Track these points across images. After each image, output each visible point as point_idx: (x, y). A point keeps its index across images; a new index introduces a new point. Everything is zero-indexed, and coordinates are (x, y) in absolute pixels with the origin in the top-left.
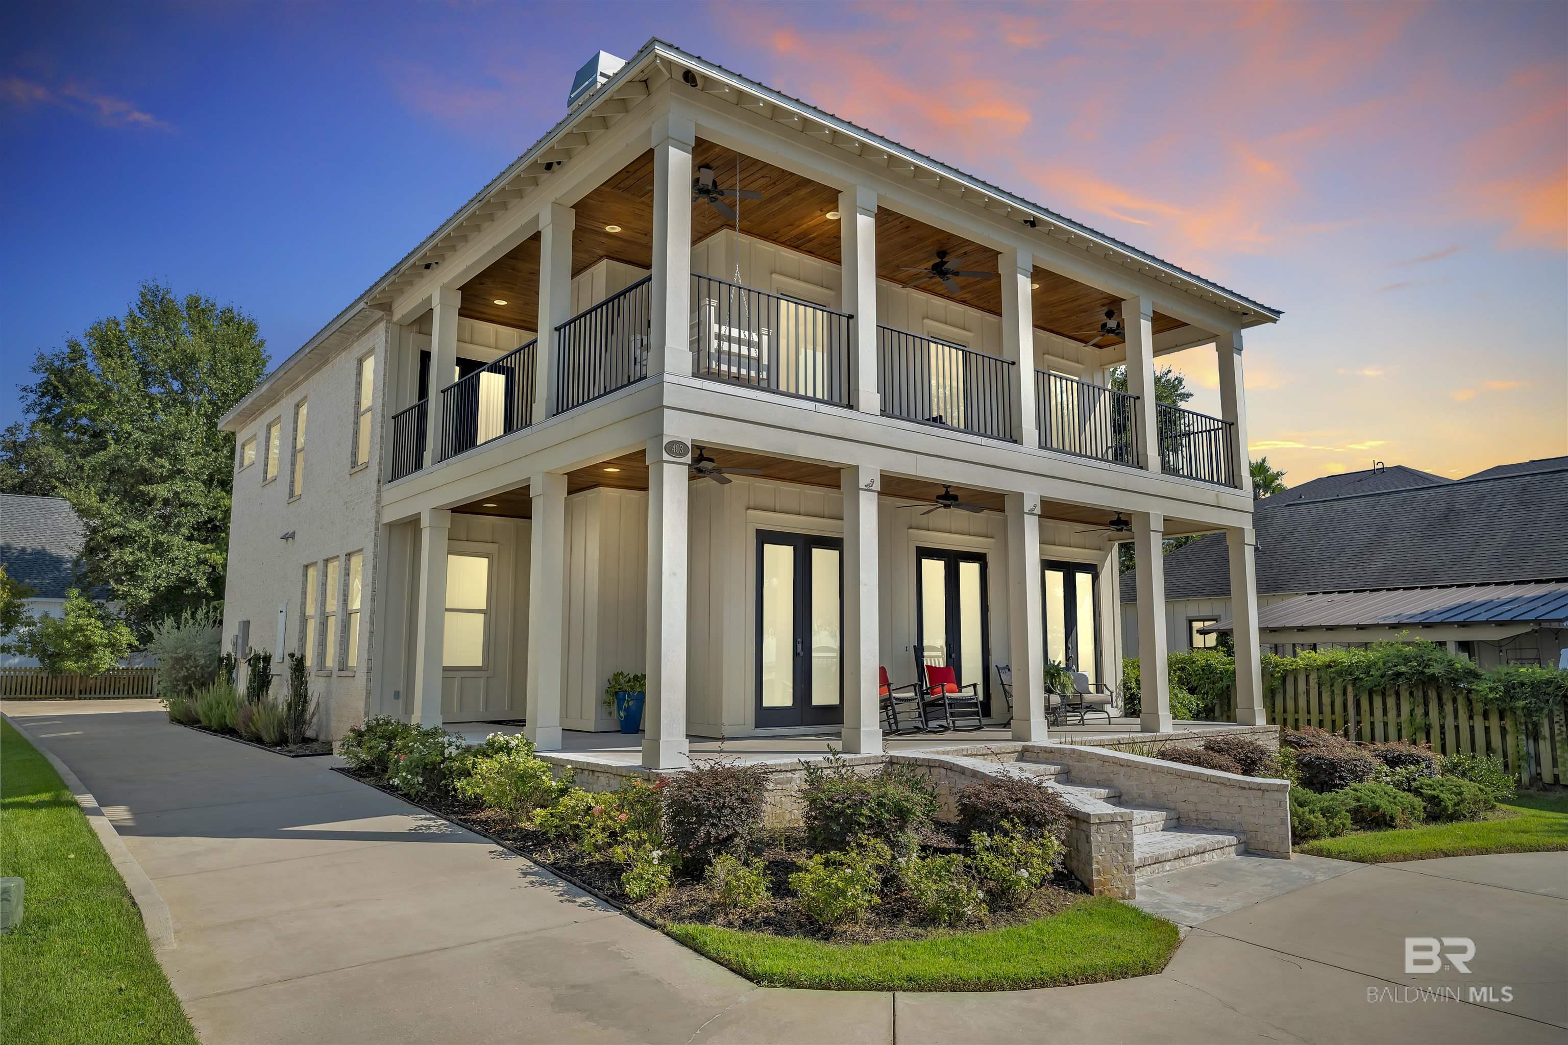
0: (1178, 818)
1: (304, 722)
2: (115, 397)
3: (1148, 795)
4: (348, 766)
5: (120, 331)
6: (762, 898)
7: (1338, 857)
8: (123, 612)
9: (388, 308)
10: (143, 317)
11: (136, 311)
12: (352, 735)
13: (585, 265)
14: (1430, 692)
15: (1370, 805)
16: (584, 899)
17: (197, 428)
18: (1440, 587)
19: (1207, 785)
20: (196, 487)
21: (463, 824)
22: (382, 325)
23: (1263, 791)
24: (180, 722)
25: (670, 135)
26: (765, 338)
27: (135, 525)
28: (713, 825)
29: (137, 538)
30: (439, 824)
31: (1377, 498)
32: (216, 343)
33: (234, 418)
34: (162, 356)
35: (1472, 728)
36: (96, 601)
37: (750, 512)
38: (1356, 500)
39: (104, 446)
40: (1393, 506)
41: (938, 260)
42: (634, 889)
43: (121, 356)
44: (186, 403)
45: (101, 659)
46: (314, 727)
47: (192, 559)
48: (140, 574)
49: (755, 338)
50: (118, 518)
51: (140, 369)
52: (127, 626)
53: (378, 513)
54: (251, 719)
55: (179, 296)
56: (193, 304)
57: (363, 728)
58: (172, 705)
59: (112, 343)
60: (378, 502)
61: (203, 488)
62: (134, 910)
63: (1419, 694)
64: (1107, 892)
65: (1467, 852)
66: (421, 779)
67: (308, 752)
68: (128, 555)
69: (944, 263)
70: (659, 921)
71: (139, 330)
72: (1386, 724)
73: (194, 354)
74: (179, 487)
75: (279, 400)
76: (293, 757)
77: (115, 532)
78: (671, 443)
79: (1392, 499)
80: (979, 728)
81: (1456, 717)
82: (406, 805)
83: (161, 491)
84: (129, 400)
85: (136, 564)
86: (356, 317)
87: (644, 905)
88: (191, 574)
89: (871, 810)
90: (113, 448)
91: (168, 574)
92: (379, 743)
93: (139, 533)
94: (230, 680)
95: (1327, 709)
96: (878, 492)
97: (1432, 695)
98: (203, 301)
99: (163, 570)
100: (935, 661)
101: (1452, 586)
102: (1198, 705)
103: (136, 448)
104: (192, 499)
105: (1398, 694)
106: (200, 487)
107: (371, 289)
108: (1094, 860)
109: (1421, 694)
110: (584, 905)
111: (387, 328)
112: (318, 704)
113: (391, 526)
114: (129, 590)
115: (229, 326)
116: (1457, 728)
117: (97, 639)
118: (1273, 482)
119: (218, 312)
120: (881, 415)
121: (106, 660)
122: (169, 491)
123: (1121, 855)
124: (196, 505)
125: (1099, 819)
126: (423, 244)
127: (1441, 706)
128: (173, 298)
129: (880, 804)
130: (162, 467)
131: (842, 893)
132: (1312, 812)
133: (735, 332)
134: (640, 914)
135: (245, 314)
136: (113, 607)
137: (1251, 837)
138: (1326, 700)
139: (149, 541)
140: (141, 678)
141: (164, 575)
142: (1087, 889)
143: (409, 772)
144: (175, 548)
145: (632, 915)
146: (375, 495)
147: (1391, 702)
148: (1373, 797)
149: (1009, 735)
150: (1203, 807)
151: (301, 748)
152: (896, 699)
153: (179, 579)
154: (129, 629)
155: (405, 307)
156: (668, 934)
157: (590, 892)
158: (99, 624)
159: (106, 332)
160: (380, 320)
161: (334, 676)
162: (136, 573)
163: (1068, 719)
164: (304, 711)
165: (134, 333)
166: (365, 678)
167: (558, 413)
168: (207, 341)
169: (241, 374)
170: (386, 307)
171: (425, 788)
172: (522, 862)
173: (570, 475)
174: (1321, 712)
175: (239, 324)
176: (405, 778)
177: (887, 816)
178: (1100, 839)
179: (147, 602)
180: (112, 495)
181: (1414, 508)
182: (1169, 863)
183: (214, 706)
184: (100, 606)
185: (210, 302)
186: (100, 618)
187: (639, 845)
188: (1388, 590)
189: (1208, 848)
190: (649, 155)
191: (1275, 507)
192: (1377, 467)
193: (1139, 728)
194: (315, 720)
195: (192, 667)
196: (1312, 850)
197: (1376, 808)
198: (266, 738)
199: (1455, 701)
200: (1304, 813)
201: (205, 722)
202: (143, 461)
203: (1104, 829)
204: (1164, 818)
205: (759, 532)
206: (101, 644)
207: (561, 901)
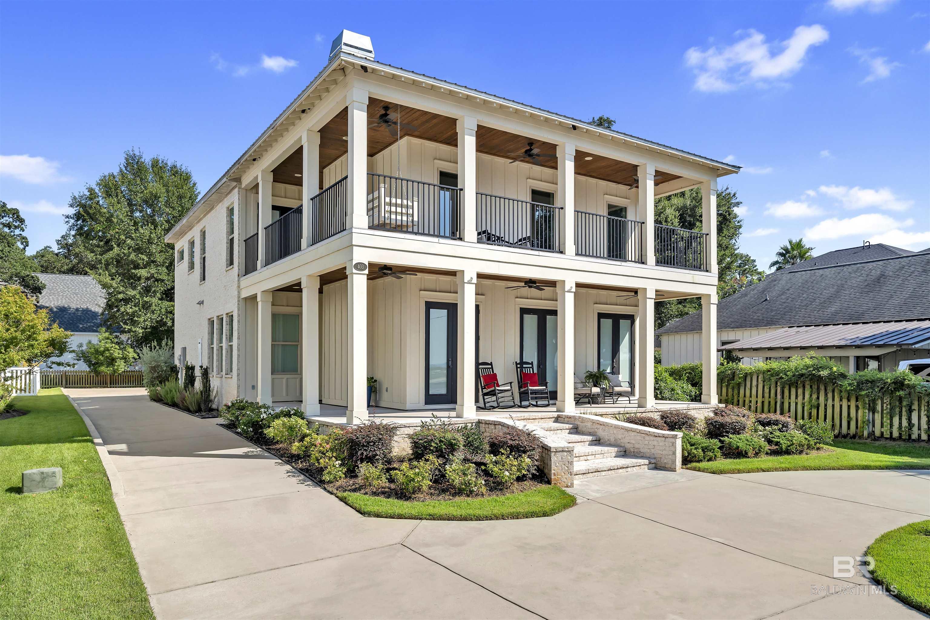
0: (625, 451)
1: (211, 401)
2: (115, 220)
3: (612, 440)
4: (224, 423)
5: (116, 181)
6: (384, 482)
7: (703, 471)
8: (130, 340)
9: (239, 180)
10: (128, 173)
11: (124, 169)
12: (225, 407)
13: (338, 156)
14: (821, 385)
15: (735, 446)
16: (308, 483)
17: (161, 237)
18: (863, 323)
19: (639, 434)
20: (162, 270)
21: (269, 450)
22: (236, 190)
23: (665, 438)
24: (155, 400)
25: (354, 100)
26: (416, 204)
27: (131, 293)
28: (365, 450)
29: (133, 300)
30: (257, 450)
31: (842, 268)
32: (169, 187)
33: (172, 237)
34: (140, 195)
35: (841, 406)
36: (115, 334)
37: (422, 292)
38: (830, 269)
39: (111, 249)
40: (850, 273)
41: (529, 148)
42: (326, 477)
43: (117, 196)
44: (154, 223)
45: (119, 365)
46: (216, 404)
47: (163, 310)
48: (136, 319)
49: (410, 204)
50: (122, 288)
51: (128, 204)
52: (132, 348)
53: (239, 292)
54: (184, 399)
55: (147, 159)
56: (155, 163)
57: (230, 404)
58: (150, 391)
59: (111, 188)
60: (239, 287)
61: (166, 271)
62: (108, 482)
63: (815, 387)
64: (558, 484)
65: (776, 470)
66: (251, 429)
67: (210, 416)
68: (129, 309)
69: (531, 150)
70: (335, 491)
71: (126, 180)
72: (796, 404)
73: (156, 194)
74: (153, 271)
75: (193, 227)
76: (202, 418)
77: (121, 296)
78: (357, 264)
79: (850, 269)
80: (548, 405)
81: (833, 400)
82: (246, 442)
83: (143, 273)
84: (123, 222)
85: (133, 314)
86: (223, 186)
87: (331, 485)
88: (163, 319)
89: (436, 444)
90: (116, 250)
91: (151, 318)
92: (236, 412)
93: (134, 297)
94: (177, 379)
95: (767, 395)
96: (476, 284)
97: (822, 388)
98: (160, 162)
99: (148, 317)
100: (527, 370)
101: (870, 322)
102: (696, 393)
103: (129, 249)
104: (161, 277)
105: (804, 387)
106: (164, 270)
107: (228, 171)
108: (552, 469)
109: (816, 387)
110: (308, 485)
111: (239, 191)
112: (217, 391)
113: (246, 299)
114: (131, 328)
115: (175, 176)
116: (833, 406)
117: (116, 355)
118: (805, 254)
119: (169, 168)
120: (478, 242)
121: (121, 367)
122: (148, 273)
123: (567, 467)
124: (163, 281)
125: (556, 450)
126: (249, 149)
127: (826, 395)
128: (143, 161)
129: (441, 441)
130: (143, 260)
131: (413, 480)
132: (696, 449)
133: (399, 201)
134: (328, 489)
135: (184, 169)
136: (124, 337)
137: (659, 461)
138: (767, 390)
139: (139, 301)
140: (137, 376)
141: (149, 320)
142: (549, 482)
143: (245, 425)
144: (154, 304)
145: (325, 489)
146: (237, 283)
147: (800, 391)
148: (738, 442)
149: (555, 409)
150: (637, 446)
151: (208, 414)
152: (499, 390)
153: (157, 322)
154: (133, 350)
155: (247, 180)
156: (337, 497)
157: (311, 480)
158: (117, 347)
159: (108, 182)
160: (235, 187)
161: (224, 377)
162: (134, 319)
163: (606, 400)
164: (209, 395)
165: (123, 182)
166: (236, 379)
167: (313, 244)
168: (163, 186)
169: (183, 204)
170: (238, 180)
171: (253, 433)
172: (288, 467)
173: (320, 276)
174: (763, 397)
175: (181, 175)
176: (243, 428)
177: (444, 447)
178: (556, 459)
179: (141, 335)
180: (117, 276)
181: (862, 274)
182: (605, 472)
183: (169, 392)
184: (117, 337)
185: (164, 162)
186: (117, 343)
187: (330, 458)
188: (834, 325)
189: (630, 465)
190: (345, 110)
191: (782, 274)
192: (865, 245)
193: (637, 405)
194: (216, 400)
195: (159, 371)
196: (691, 468)
197: (738, 447)
198: (191, 409)
199: (833, 391)
200: (691, 449)
201: (166, 401)
202: (133, 256)
203: (559, 455)
204: (616, 451)
205: (427, 303)
206: (118, 358)
207: (298, 484)
